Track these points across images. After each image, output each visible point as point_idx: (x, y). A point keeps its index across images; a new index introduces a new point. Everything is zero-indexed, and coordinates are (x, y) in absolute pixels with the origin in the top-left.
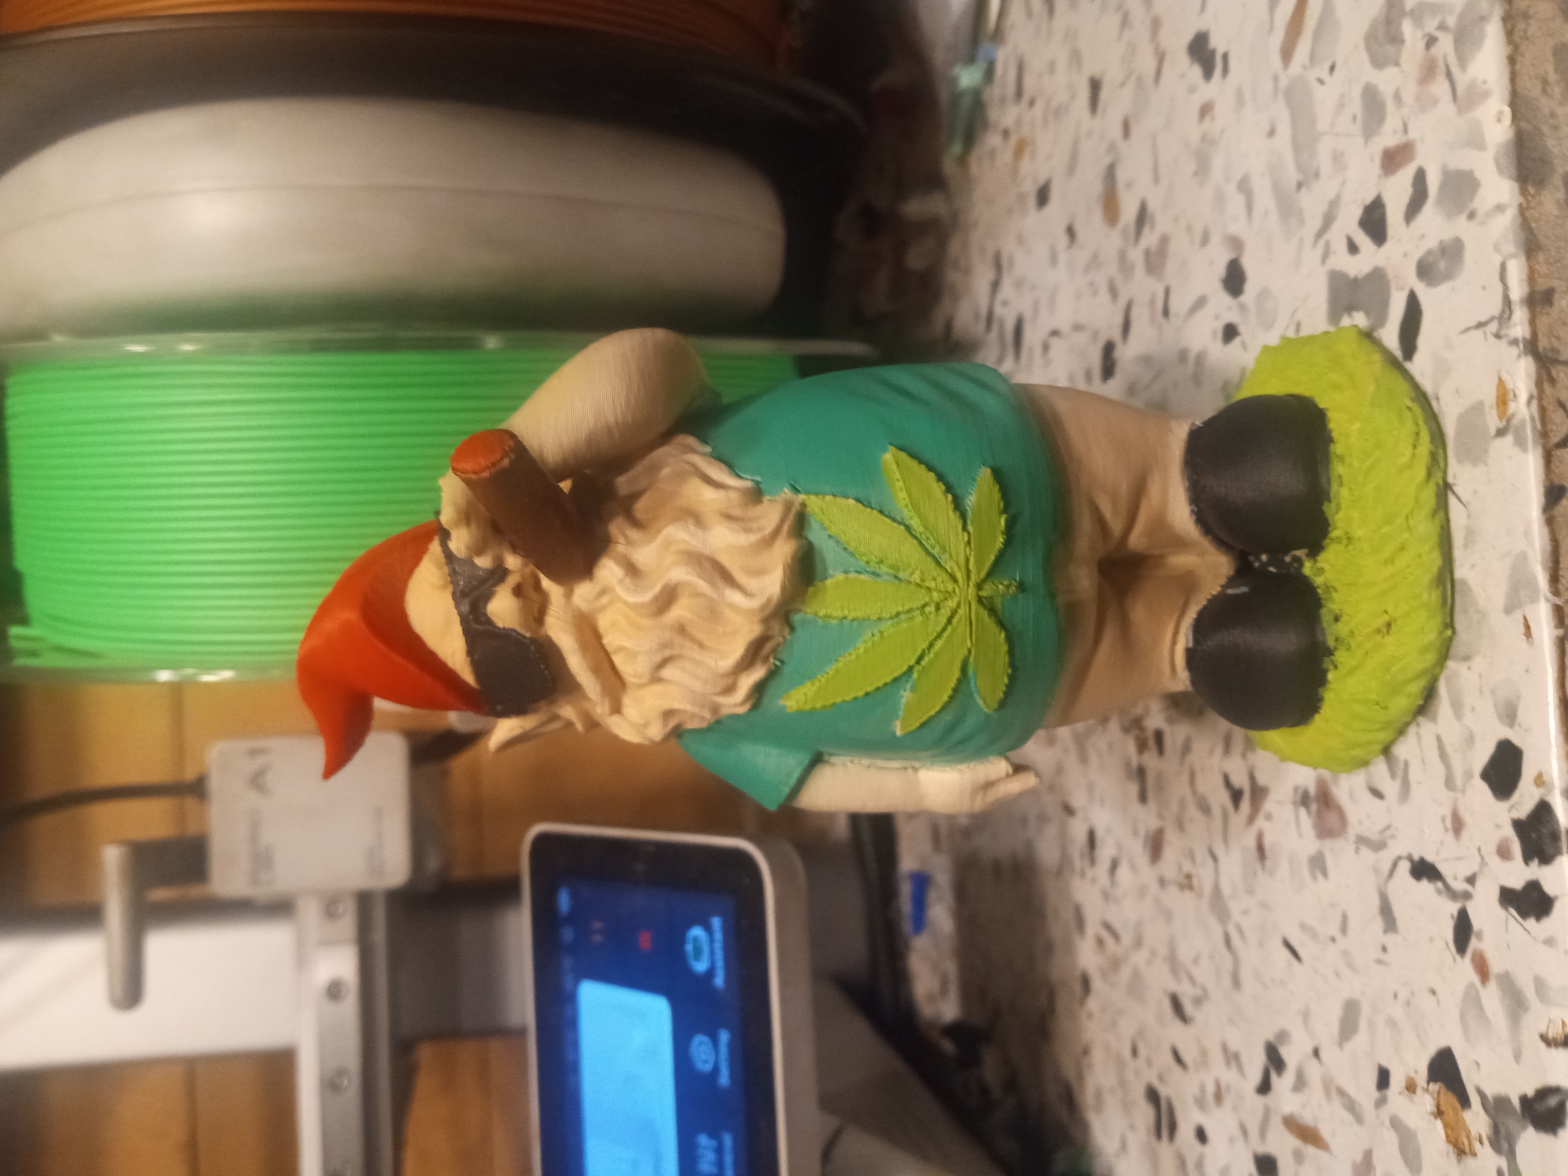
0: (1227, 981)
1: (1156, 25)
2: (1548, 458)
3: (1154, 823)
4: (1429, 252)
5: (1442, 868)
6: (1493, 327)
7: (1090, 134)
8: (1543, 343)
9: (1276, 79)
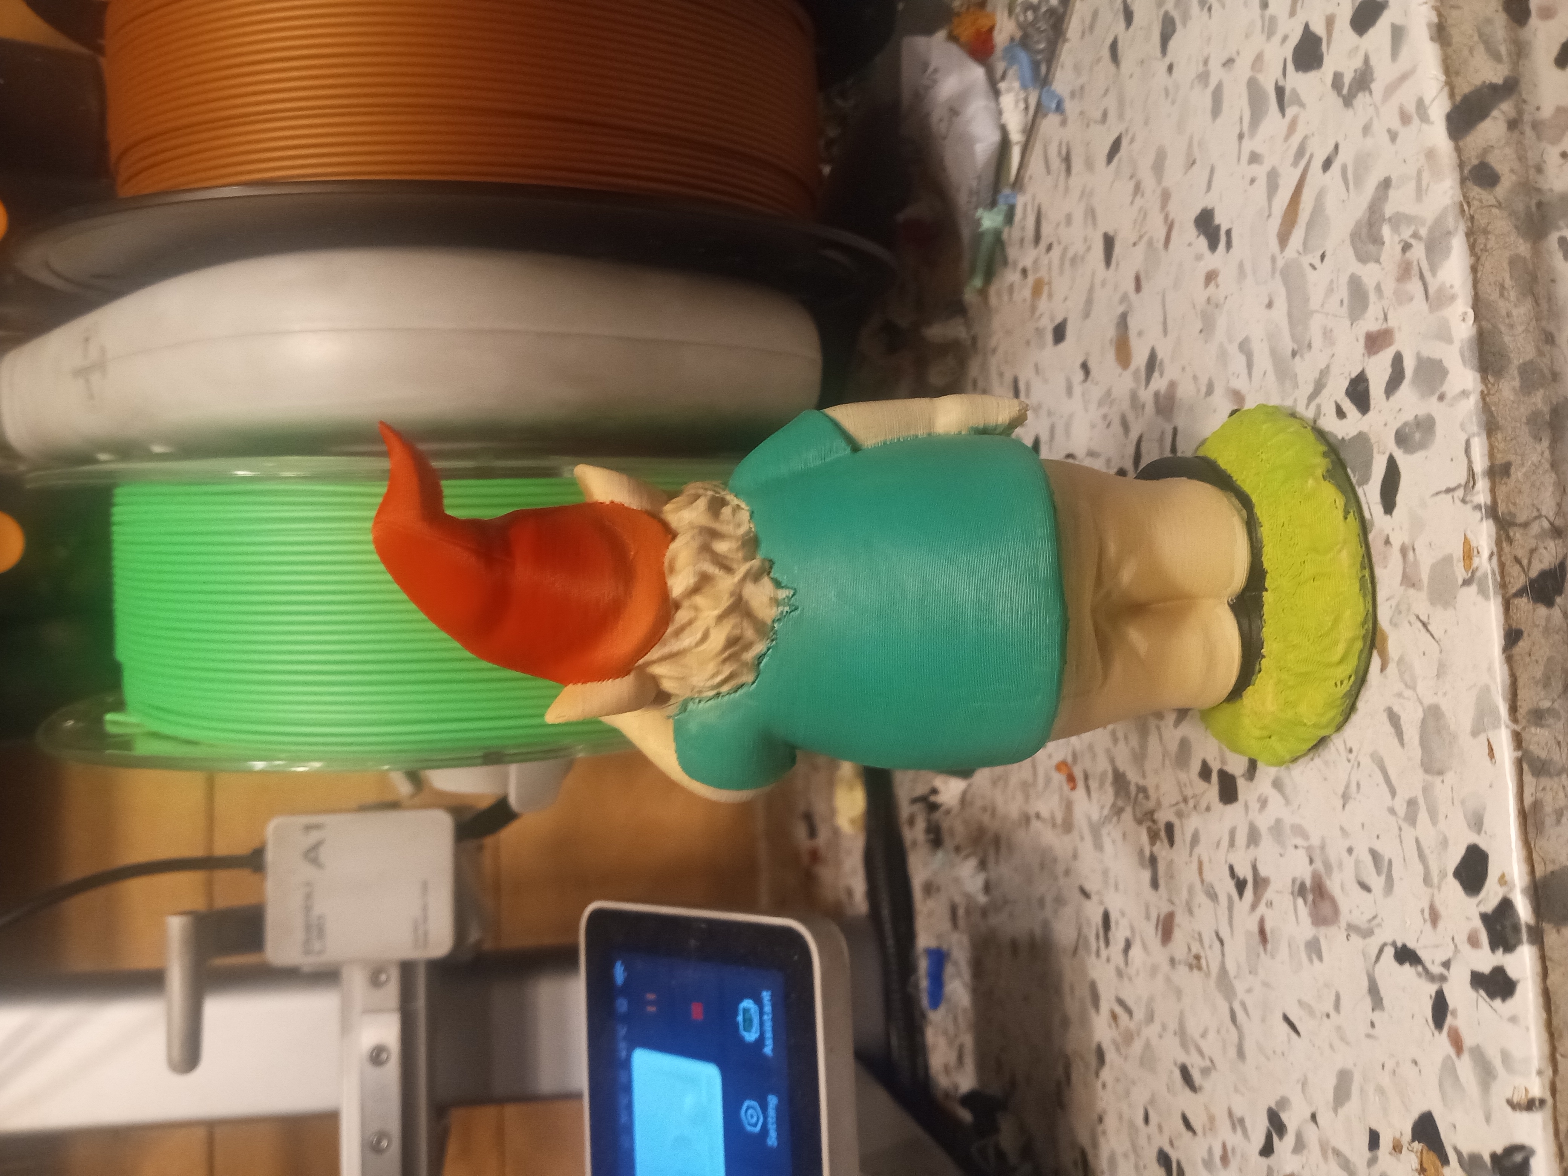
0: (1232, 1052)
1: (1166, 197)
2: (1507, 606)
3: (1165, 909)
4: (1406, 424)
5: (1422, 954)
6: (1460, 493)
7: (1104, 283)
8: (1502, 509)
9: (1274, 259)
